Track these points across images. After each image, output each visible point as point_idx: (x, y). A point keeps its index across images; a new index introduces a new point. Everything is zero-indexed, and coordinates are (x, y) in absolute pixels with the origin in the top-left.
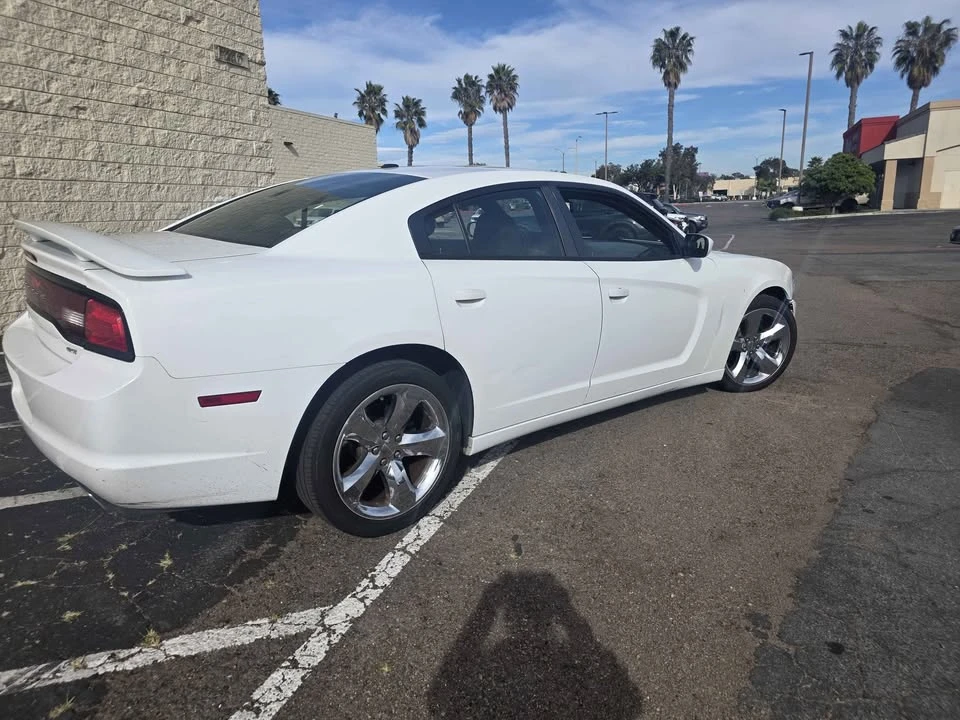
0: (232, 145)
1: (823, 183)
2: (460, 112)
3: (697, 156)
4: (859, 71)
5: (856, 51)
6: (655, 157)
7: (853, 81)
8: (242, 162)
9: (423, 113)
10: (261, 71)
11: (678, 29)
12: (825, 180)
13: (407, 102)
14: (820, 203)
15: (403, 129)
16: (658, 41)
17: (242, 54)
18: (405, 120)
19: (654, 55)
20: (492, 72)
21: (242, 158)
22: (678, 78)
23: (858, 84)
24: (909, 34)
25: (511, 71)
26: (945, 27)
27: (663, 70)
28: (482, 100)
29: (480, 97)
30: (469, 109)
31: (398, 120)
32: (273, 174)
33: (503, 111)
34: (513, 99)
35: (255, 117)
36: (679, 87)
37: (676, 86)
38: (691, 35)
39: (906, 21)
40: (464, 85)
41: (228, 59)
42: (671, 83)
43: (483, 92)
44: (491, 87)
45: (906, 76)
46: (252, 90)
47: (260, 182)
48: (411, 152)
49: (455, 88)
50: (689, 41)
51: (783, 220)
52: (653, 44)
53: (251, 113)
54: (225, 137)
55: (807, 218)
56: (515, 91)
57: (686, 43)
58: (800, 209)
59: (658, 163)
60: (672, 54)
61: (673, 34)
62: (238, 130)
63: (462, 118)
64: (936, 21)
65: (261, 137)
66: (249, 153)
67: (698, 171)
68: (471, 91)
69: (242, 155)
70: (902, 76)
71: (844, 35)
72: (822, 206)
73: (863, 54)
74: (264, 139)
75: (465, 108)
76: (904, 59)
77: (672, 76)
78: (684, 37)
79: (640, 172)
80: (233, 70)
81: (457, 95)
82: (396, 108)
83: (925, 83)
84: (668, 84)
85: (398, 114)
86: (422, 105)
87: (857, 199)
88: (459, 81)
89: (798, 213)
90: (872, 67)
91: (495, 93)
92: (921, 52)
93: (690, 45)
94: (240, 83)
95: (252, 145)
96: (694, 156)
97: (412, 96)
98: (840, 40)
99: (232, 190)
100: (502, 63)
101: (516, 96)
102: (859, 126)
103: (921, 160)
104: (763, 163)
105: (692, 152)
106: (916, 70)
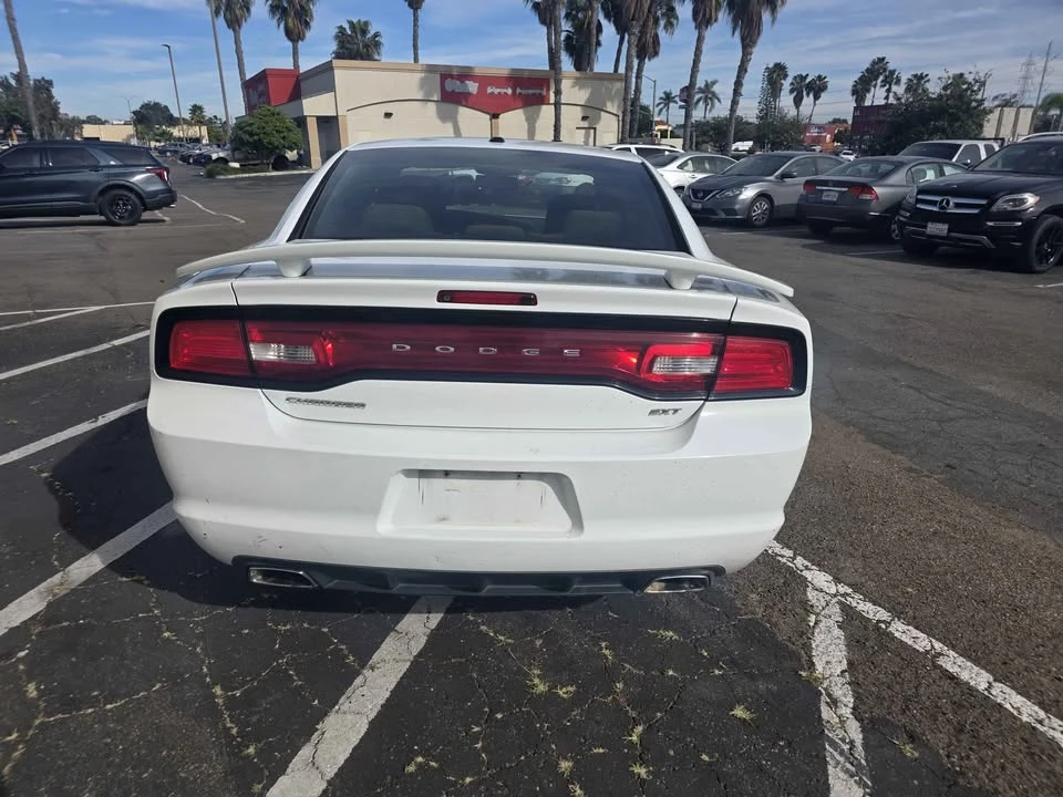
1: (256, 138)
3: (55, 91)
4: (238, 12)
7: (234, 23)
12: (259, 135)
14: (254, 159)
23: (240, 27)
45: (282, 25)
51: (222, 177)
55: (247, 175)
58: (237, 165)
67: (61, 111)
70: (279, 26)
72: (258, 162)
76: (277, 7)
83: (300, 37)
87: (287, 155)
89: (235, 171)
90: (248, 10)
92: (291, 1)
96: (49, 91)
102: (263, 76)
103: (336, 118)
104: (142, 107)
105: (44, 87)
106: (290, 20)
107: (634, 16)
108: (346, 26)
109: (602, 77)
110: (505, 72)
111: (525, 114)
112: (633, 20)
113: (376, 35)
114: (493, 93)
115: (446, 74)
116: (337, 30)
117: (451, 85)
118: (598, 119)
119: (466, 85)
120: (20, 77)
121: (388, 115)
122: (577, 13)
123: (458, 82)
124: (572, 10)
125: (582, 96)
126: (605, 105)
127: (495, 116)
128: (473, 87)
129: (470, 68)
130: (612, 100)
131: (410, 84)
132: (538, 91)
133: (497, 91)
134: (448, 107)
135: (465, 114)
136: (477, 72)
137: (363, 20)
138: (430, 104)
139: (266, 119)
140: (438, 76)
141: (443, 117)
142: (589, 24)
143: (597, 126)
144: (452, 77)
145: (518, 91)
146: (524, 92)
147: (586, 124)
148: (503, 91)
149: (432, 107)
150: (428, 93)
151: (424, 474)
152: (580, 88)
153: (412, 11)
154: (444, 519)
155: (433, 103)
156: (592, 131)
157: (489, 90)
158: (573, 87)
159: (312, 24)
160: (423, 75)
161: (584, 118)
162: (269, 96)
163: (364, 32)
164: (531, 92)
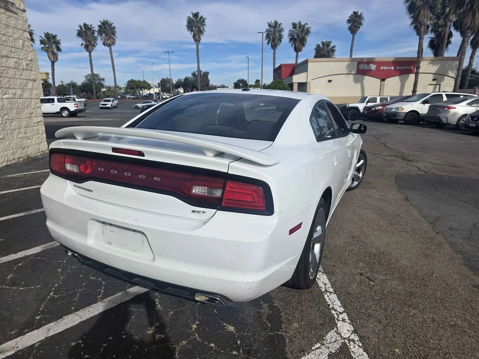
0: (11, 62)
2: (82, 44)
3: (209, 76)
4: (276, 42)
5: (274, 33)
6: (190, 75)
7: (274, 47)
8: (18, 73)
9: (59, 43)
10: (24, 15)
11: (198, 13)
13: (47, 35)
15: (47, 51)
16: (189, 17)
17: (13, 3)
18: (47, 46)
19: (188, 25)
20: (100, 24)
21: (18, 70)
22: (200, 37)
23: (276, 48)
24: (294, 27)
25: (112, 24)
26: (306, 27)
27: (192, 33)
28: (95, 39)
29: (94, 37)
30: (88, 43)
31: (42, 46)
32: (35, 81)
33: (109, 46)
34: (114, 39)
35: (23, 45)
36: (201, 42)
37: (199, 41)
38: (204, 17)
39: (292, 22)
40: (84, 29)
41: (5, 6)
42: (197, 40)
43: (96, 34)
44: (100, 32)
45: (293, 46)
46: (19, 27)
47: (28, 85)
48: (53, 65)
49: (79, 30)
50: (203, 20)
52: (187, 19)
53: (21, 42)
54: (7, 56)
56: (115, 35)
57: (202, 21)
58: (262, 104)
59: (192, 79)
60: (196, 25)
61: (196, 15)
62: (14, 52)
63: (85, 47)
64: (303, 23)
65: (27, 57)
66: (21, 67)
67: (210, 83)
68: (89, 33)
69: (17, 68)
70: (292, 46)
71: (270, 25)
73: (277, 34)
74: (29, 58)
75: (86, 42)
76: (292, 39)
77: (197, 36)
78: (201, 18)
79: (184, 82)
80: (8, 13)
81: (80, 34)
82: (40, 38)
83: (300, 50)
84: (196, 40)
85: (42, 42)
86: (58, 38)
88: (81, 27)
90: (281, 41)
91: (103, 35)
92: (298, 36)
93: (204, 22)
94: (13, 22)
95: (22, 62)
96: (207, 76)
97: (50, 33)
98: (268, 28)
99: (13, 91)
100: (106, 19)
101: (115, 38)
102: (280, 67)
103: (306, 83)
104: (238, 81)
105: (206, 74)
106: (297, 44)
107: (469, 27)
108: (321, 44)
109: (448, 59)
110: (391, 59)
111: (400, 78)
112: (468, 29)
113: (333, 47)
114: (383, 69)
115: (360, 62)
116: (316, 46)
117: (362, 67)
118: (443, 79)
119: (370, 66)
120: (199, 71)
121: (330, 81)
122: (439, 29)
123: (366, 65)
124: (436, 27)
125: (434, 69)
126: (448, 73)
127: (383, 80)
128: (373, 67)
129: (373, 58)
130: (452, 70)
131: (342, 67)
132: (408, 68)
133: (385, 68)
134: (359, 76)
135: (368, 79)
136: (377, 60)
137: (329, 40)
138: (350, 75)
139: (277, 84)
140: (356, 63)
141: (356, 81)
142: (444, 33)
143: (441, 84)
144: (363, 63)
145: (398, 68)
146: (401, 68)
147: (435, 83)
148: (389, 68)
149: (351, 77)
150: (351, 70)
151: (104, 223)
152: (433, 65)
153: (352, 35)
154: (110, 243)
155: (352, 75)
156: (438, 86)
157: (382, 68)
158: (429, 64)
159: (306, 44)
160: (349, 63)
161: (434, 80)
162: (281, 75)
163: (328, 46)
164: (404, 68)
